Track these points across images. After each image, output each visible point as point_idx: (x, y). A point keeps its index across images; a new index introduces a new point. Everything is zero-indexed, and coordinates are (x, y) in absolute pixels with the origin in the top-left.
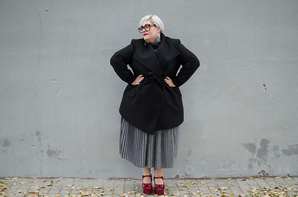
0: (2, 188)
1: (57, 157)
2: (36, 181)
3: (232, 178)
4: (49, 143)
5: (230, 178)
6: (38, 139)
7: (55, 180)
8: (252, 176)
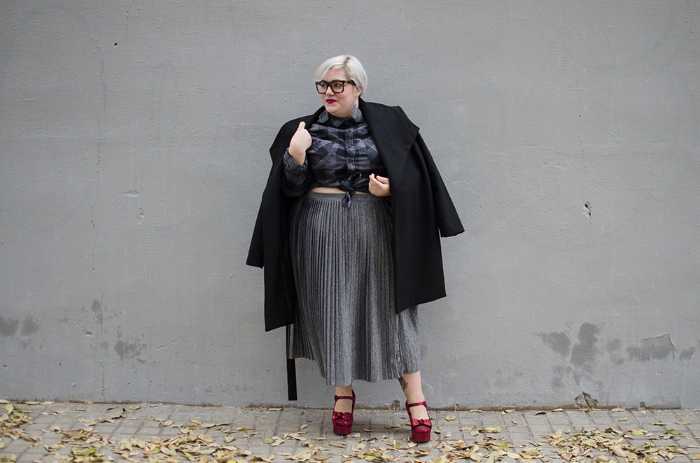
0: (17, 420)
1: (136, 357)
2: (91, 408)
3: (517, 410)
4: (119, 327)
5: (513, 408)
6: (96, 319)
7: (131, 407)
8: (562, 405)
